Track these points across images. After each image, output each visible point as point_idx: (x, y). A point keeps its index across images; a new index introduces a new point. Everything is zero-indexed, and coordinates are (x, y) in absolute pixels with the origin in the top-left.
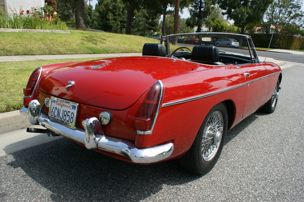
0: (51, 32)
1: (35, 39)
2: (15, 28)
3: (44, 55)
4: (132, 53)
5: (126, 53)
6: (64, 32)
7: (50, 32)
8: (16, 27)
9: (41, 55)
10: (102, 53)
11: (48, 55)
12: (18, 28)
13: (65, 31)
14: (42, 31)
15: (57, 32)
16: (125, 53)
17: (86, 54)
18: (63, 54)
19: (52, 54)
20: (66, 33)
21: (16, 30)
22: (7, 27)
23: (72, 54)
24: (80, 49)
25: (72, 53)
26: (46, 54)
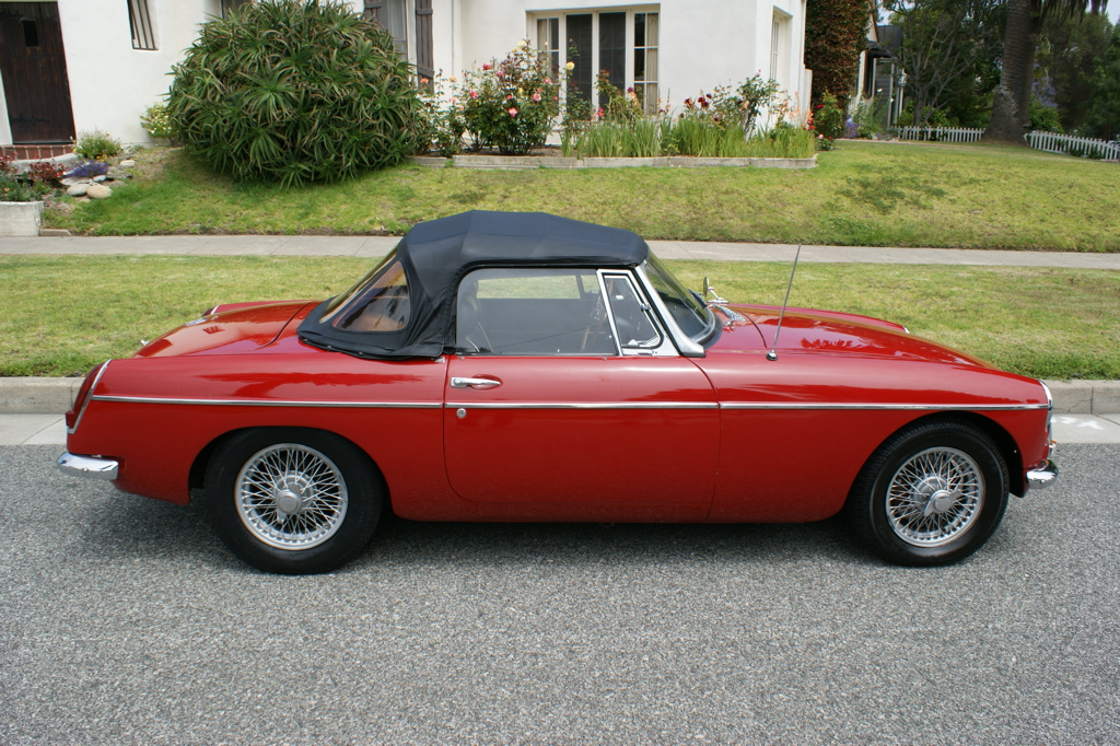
0: (748, 163)
1: (673, 189)
2: (637, 156)
3: (669, 239)
4: (1035, 249)
5: (1004, 248)
6: (794, 164)
7: (743, 164)
8: (640, 153)
9: (662, 239)
10: (888, 245)
11: (683, 240)
12: (643, 156)
13: (797, 161)
14: (715, 161)
15: (768, 165)
16: (997, 248)
17: (822, 243)
18: (736, 241)
19: (697, 240)
20: (799, 167)
21: (637, 162)
22: (614, 155)
23: (768, 242)
24: (807, 226)
25: (769, 237)
26: (676, 239)
